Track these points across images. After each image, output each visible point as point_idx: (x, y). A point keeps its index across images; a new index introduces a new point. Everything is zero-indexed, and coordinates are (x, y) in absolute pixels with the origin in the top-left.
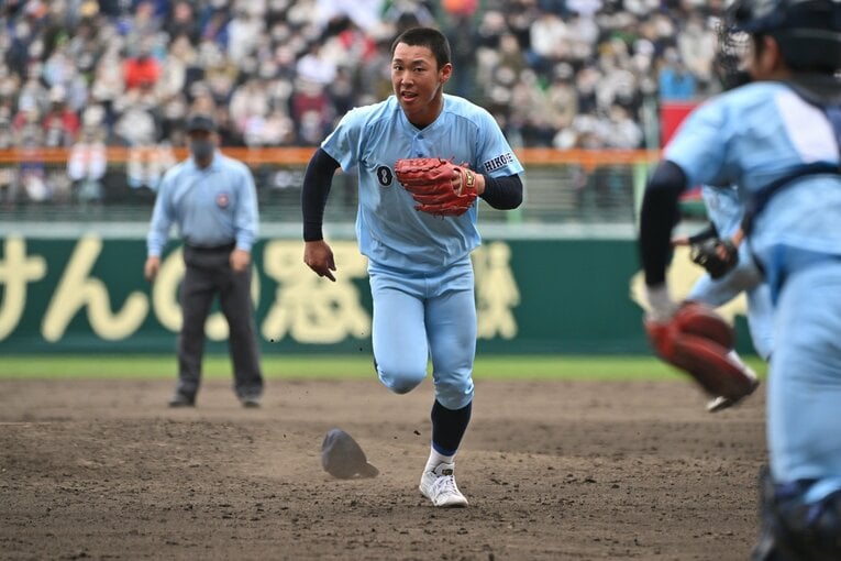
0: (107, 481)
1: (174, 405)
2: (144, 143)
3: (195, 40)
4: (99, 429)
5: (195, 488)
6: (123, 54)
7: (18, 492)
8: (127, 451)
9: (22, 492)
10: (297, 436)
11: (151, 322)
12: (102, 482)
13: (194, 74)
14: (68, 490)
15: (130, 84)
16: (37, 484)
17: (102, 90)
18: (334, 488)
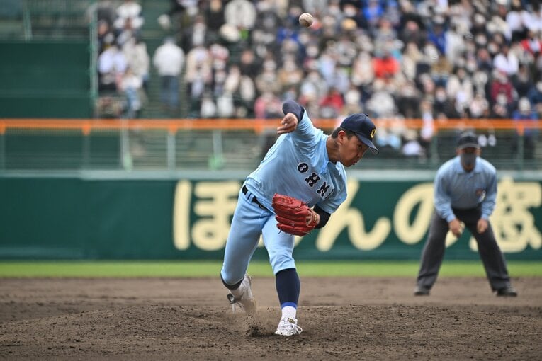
0: (357, 347)
1: (418, 294)
2: (387, 115)
3: (421, 45)
4: (352, 312)
5: (418, 352)
6: (372, 55)
7: (296, 354)
8: (372, 327)
9: (300, 355)
10: (488, 316)
11: (392, 238)
12: (354, 348)
13: (422, 68)
14: (331, 353)
15: (378, 75)
16: (309, 349)
17: (358, 79)
18: (513, 352)
